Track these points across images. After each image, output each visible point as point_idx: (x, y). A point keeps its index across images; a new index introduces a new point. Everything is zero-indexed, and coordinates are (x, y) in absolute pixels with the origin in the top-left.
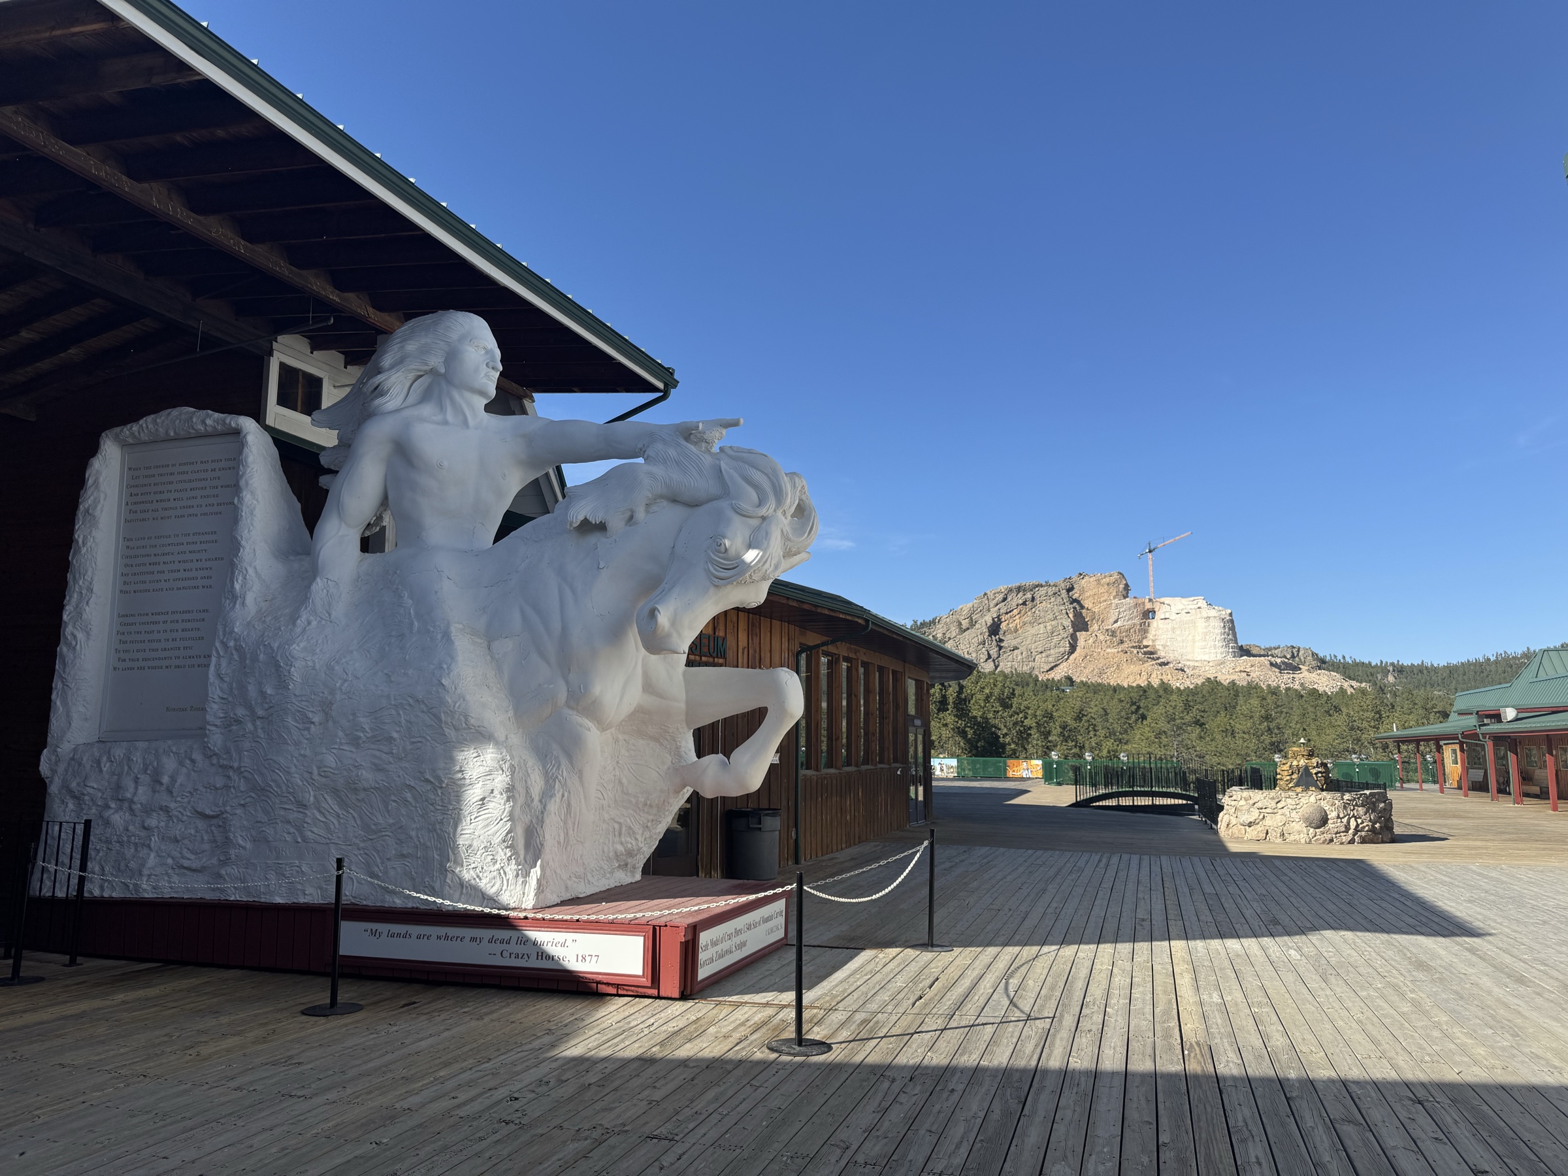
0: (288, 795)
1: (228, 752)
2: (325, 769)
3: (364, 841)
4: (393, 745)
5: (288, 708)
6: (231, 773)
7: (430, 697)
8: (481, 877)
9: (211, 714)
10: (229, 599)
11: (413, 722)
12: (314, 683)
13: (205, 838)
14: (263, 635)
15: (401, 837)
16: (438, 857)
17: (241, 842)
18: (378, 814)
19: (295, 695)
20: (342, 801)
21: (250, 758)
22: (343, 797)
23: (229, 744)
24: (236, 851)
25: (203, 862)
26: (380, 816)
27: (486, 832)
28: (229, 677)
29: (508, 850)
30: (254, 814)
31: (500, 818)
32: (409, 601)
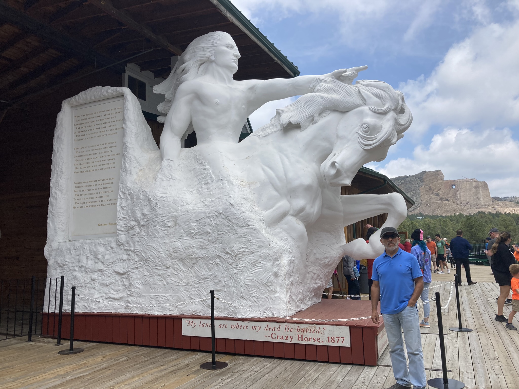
0: (159, 262)
1: (128, 243)
2: (177, 249)
3: (197, 284)
4: (209, 236)
5: (156, 220)
6: (130, 253)
7: (226, 211)
8: (258, 301)
9: (119, 226)
10: (124, 172)
11: (218, 224)
12: (168, 208)
13: (120, 284)
14: (141, 187)
15: (216, 281)
16: (235, 291)
17: (137, 286)
18: (203, 270)
19: (159, 214)
20: (185, 264)
21: (139, 245)
22: (186, 262)
23: (128, 239)
24: (135, 290)
25: (120, 295)
26: (204, 271)
27: (259, 278)
28: (126, 207)
29: (270, 287)
30: (142, 272)
31: (265, 271)
32: (209, 167)
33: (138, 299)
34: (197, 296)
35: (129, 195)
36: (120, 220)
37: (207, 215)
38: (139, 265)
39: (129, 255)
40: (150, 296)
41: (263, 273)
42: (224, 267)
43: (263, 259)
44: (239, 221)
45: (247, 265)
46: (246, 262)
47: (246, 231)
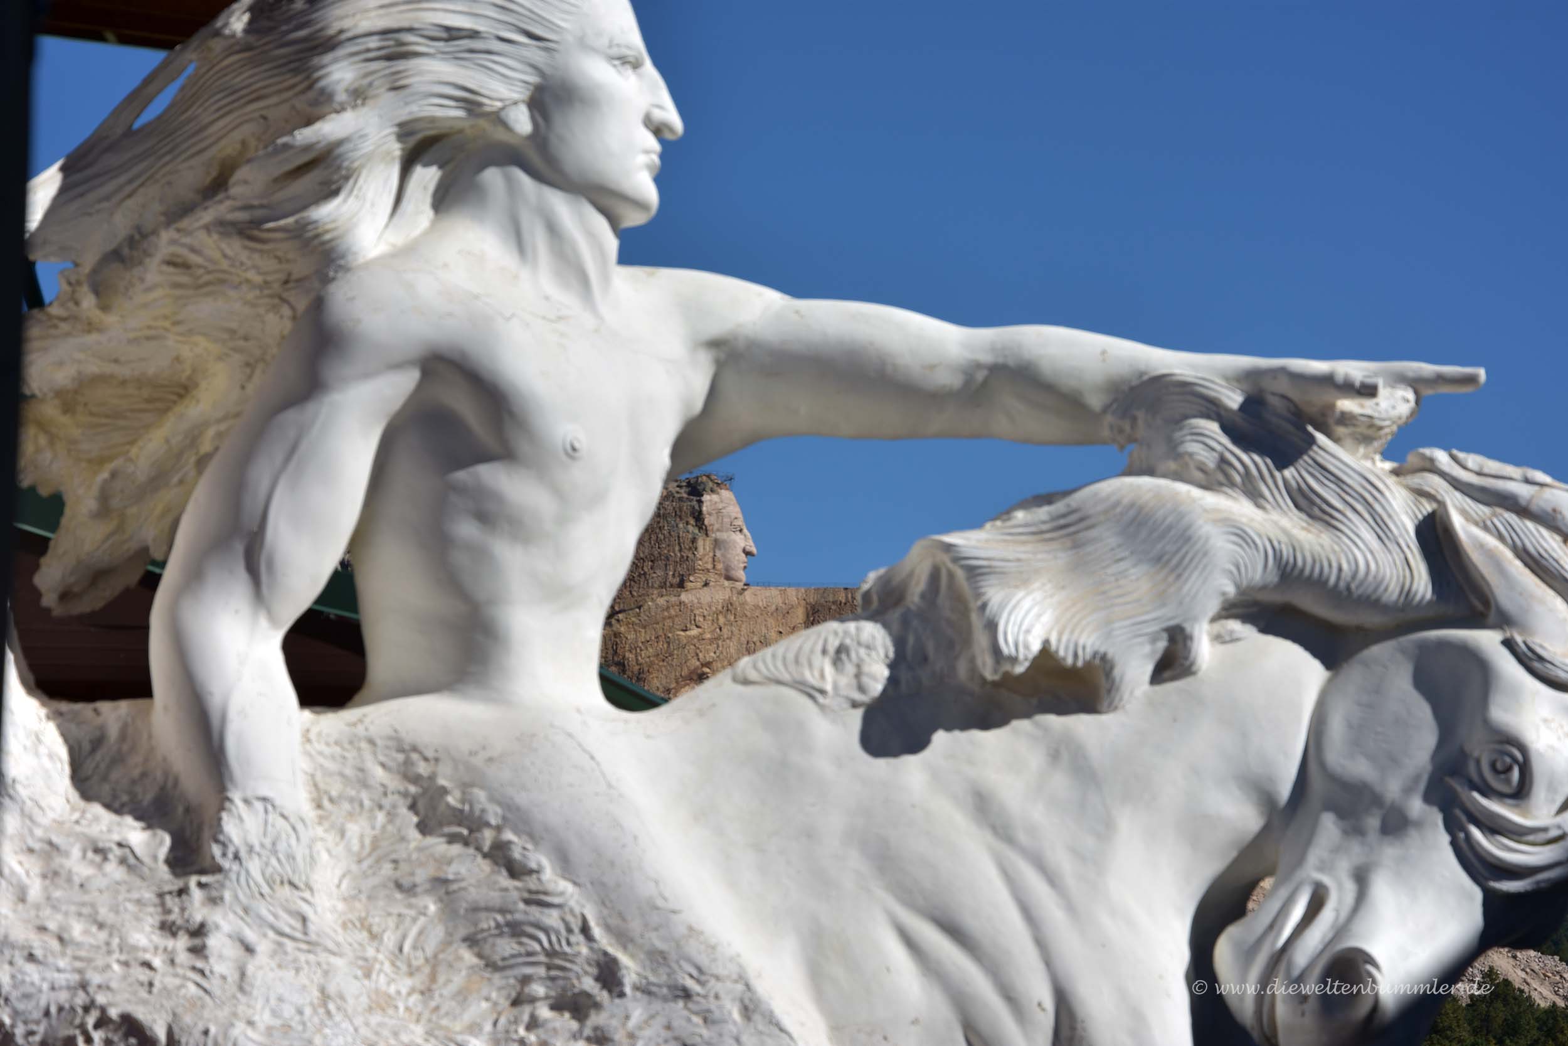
32: (565, 886)
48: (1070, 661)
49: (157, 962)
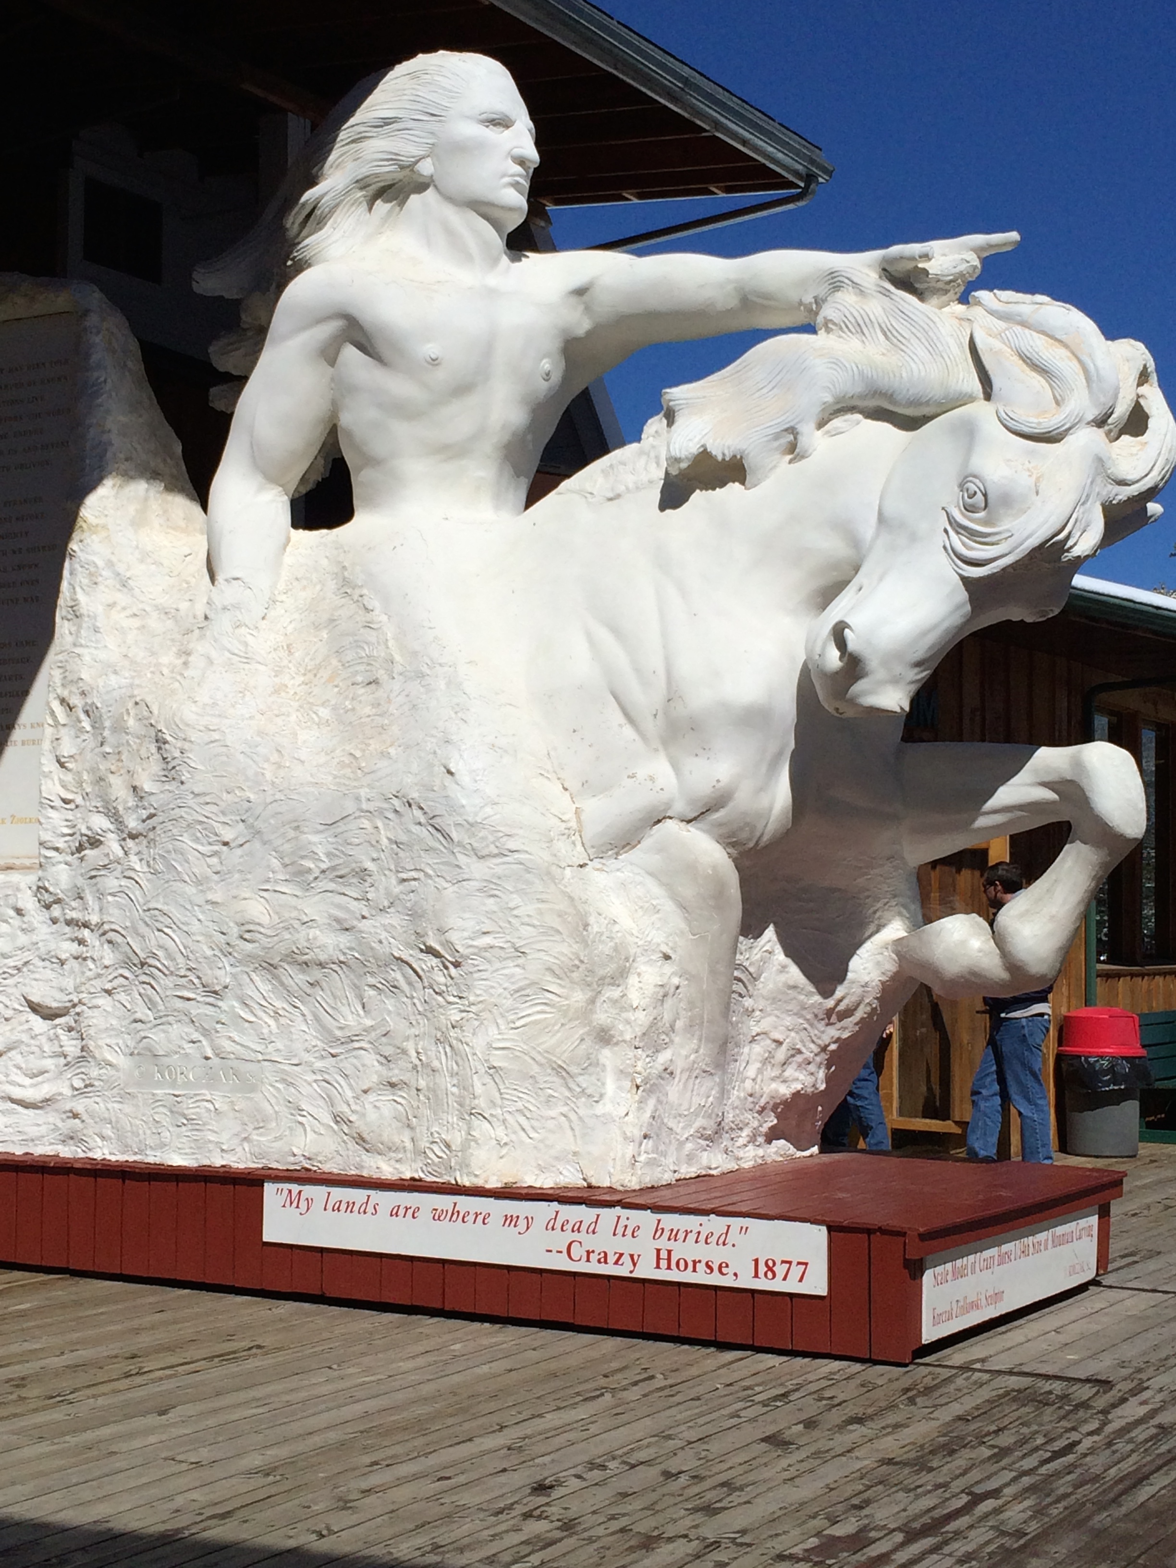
0: (189, 973)
1: (79, 896)
2: (251, 927)
3: (323, 1057)
4: (367, 884)
5: (181, 817)
6: (86, 932)
7: (431, 795)
8: (533, 1128)
9: (46, 830)
10: (68, 620)
11: (402, 843)
12: (225, 771)
13: (46, 1049)
14: (131, 686)
15: (388, 1051)
16: (455, 1090)
17: (110, 1057)
18: (345, 1010)
19: (192, 793)
20: (282, 984)
21: (120, 907)
22: (283, 978)
23: (81, 882)
24: (101, 1071)
25: (45, 1090)
26: (349, 1013)
27: (538, 1045)
28: (76, 761)
29: (580, 1079)
30: (129, 1007)
31: (563, 1021)
32: (384, 618)
33: (110, 1106)
34: (321, 1103)
35: (87, 713)
36: (52, 807)
37: (365, 806)
38: (116, 983)
39: (81, 942)
40: (154, 1095)
41: (556, 1028)
42: (416, 1001)
43: (559, 978)
44: (474, 835)
45: (499, 995)
46: (492, 987)
47: (499, 870)
48: (720, 458)
49: (165, 671)
